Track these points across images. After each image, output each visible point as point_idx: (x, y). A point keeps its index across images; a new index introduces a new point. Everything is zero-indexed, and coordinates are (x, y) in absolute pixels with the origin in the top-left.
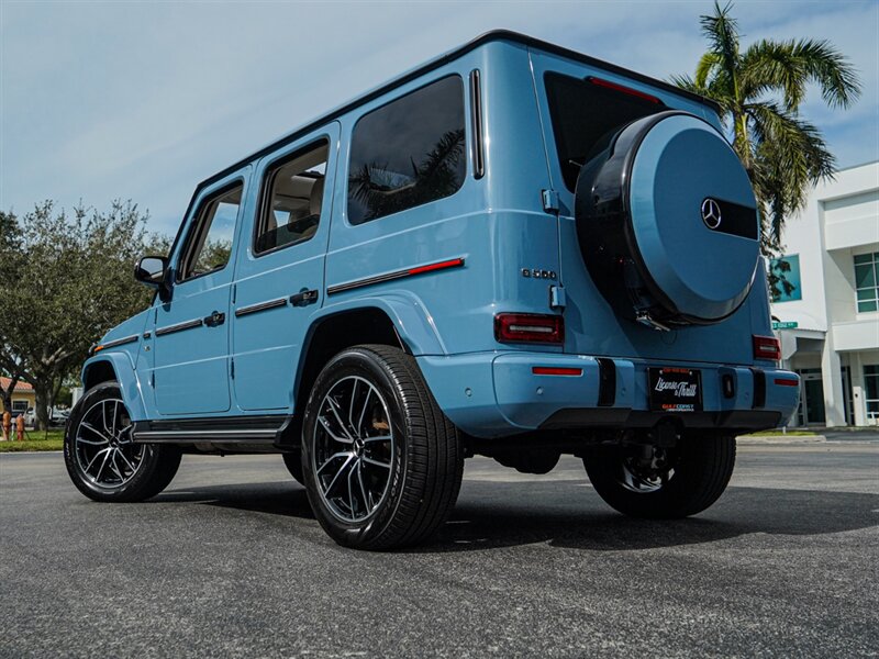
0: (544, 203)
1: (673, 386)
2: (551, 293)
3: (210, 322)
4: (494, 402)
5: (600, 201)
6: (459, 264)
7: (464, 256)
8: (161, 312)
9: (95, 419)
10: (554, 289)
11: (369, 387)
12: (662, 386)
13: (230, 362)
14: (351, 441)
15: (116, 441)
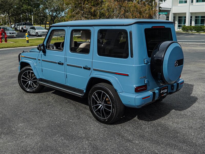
0: (144, 62)
1: (163, 91)
2: (145, 81)
3: (59, 64)
4: (135, 105)
5: (155, 59)
6: (128, 75)
7: (128, 74)
8: (43, 55)
9: (25, 75)
10: (146, 80)
11: (106, 95)
12: (162, 92)
13: (66, 75)
14: (101, 102)
15: (31, 80)
